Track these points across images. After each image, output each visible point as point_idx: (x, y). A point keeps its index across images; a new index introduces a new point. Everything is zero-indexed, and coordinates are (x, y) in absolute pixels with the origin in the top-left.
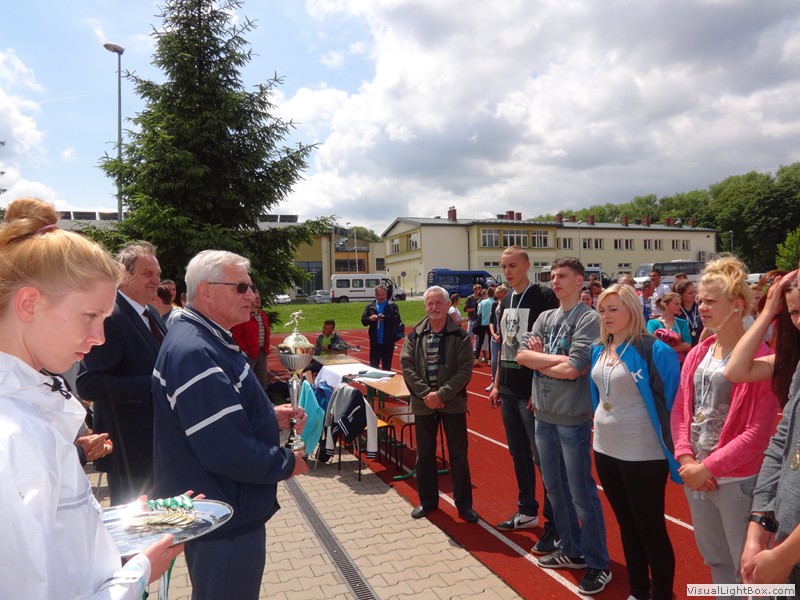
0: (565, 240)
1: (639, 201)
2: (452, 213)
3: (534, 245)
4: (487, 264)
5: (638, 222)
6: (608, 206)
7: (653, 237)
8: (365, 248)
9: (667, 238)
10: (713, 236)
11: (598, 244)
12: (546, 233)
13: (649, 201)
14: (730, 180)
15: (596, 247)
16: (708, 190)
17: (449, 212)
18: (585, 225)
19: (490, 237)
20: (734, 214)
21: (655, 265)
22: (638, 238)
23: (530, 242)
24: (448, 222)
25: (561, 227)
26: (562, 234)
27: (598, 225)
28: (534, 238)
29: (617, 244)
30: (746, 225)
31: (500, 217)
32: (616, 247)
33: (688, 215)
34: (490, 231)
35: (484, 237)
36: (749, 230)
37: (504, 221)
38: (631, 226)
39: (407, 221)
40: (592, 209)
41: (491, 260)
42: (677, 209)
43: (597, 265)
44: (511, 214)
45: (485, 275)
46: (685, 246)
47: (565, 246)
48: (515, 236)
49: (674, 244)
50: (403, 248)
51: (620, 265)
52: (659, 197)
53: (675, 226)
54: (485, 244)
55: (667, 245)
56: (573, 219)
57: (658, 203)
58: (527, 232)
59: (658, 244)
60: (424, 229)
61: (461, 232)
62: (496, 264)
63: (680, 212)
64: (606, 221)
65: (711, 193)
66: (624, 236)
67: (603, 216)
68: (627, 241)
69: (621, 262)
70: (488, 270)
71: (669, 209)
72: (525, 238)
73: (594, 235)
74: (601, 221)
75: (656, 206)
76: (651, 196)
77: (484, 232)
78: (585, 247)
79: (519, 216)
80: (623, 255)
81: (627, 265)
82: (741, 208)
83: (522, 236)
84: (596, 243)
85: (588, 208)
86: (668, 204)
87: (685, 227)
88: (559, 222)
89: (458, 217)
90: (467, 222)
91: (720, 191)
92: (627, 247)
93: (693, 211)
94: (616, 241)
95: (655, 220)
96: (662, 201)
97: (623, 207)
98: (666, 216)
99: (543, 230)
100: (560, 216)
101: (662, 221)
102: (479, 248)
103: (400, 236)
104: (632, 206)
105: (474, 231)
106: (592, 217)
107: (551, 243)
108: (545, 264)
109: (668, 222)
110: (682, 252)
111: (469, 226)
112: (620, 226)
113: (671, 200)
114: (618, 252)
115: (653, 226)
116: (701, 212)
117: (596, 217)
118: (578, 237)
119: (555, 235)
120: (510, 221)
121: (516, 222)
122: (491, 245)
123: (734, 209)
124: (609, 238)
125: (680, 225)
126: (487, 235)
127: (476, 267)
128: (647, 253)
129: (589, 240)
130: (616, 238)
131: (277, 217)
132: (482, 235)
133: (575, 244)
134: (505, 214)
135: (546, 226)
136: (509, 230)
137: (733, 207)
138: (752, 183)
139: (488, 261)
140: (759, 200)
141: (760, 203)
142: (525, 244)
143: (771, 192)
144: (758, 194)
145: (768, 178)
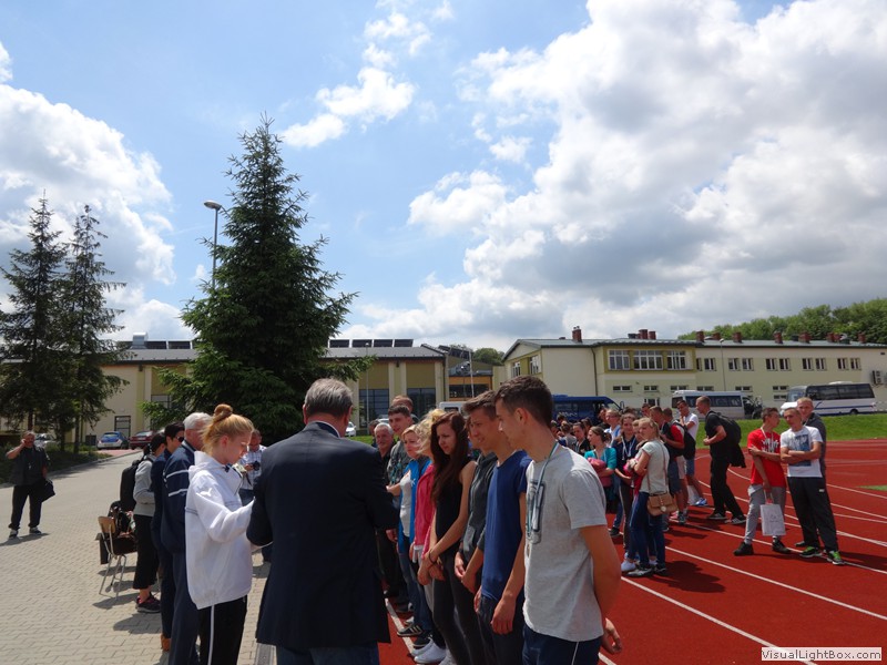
0: (707, 361)
1: (809, 313)
2: (577, 333)
4: (616, 389)
5: (796, 339)
7: (813, 355)
8: (488, 372)
9: (831, 357)
11: (747, 364)
12: (683, 353)
15: (745, 368)
17: (574, 332)
18: (730, 343)
19: (619, 359)
21: (809, 388)
22: (795, 357)
23: (665, 364)
24: (573, 344)
25: (700, 346)
26: (702, 354)
27: (746, 343)
28: (669, 359)
29: (769, 364)
31: (632, 336)
32: (768, 367)
34: (619, 353)
35: (612, 359)
38: (786, 343)
39: (527, 344)
41: (621, 384)
43: (746, 389)
44: (644, 333)
45: (605, 401)
46: (855, 365)
47: (707, 368)
48: (647, 357)
49: (841, 363)
50: (524, 371)
51: (776, 388)
52: (834, 308)
53: (841, 342)
54: (613, 366)
55: (832, 364)
56: (716, 336)
57: (831, 314)
58: (661, 353)
59: (820, 364)
60: (544, 351)
61: (585, 355)
62: (627, 388)
66: (778, 355)
68: (781, 361)
69: (776, 385)
72: (659, 359)
73: (740, 355)
74: (745, 339)
75: (828, 318)
77: (612, 353)
78: (731, 367)
79: (653, 335)
80: (779, 377)
81: (784, 388)
83: (655, 357)
84: (744, 363)
86: (843, 316)
87: (853, 344)
88: (698, 341)
89: (583, 338)
90: (592, 343)
92: (782, 367)
94: (768, 361)
95: (818, 337)
96: (836, 313)
99: (679, 350)
100: (701, 335)
102: (607, 371)
103: (521, 359)
105: (600, 353)
106: (739, 334)
107: (689, 364)
108: (684, 388)
109: (833, 338)
110: (852, 372)
111: (595, 347)
112: (772, 343)
113: (847, 311)
114: (771, 373)
115: (813, 343)
117: (744, 334)
118: (722, 358)
119: (694, 355)
120: (640, 341)
121: (649, 341)
122: (620, 367)
124: (759, 357)
125: (847, 341)
126: (615, 356)
127: (604, 391)
128: (807, 373)
129: (735, 360)
130: (768, 357)
131: (391, 341)
132: (609, 356)
133: (718, 364)
134: (637, 333)
135: (682, 345)
136: (640, 350)
139: (617, 385)
142: (659, 366)
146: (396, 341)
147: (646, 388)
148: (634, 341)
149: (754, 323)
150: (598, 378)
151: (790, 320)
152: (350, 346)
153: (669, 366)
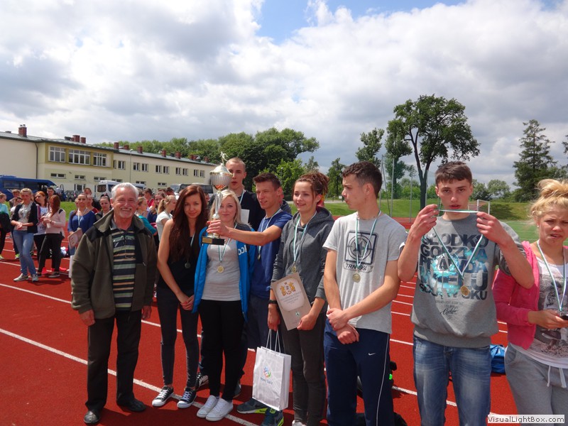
0: (120, 162)
1: (176, 142)
2: (23, 130)
3: (95, 163)
4: (53, 175)
5: (173, 155)
6: (155, 142)
7: (182, 166)
9: (191, 168)
11: (144, 167)
12: (105, 155)
13: (182, 142)
14: (231, 136)
15: (143, 169)
16: (218, 140)
17: (20, 129)
18: (136, 153)
19: (57, 154)
21: (182, 185)
22: (172, 166)
23: (91, 161)
24: (19, 137)
25: (117, 152)
26: (118, 158)
27: (145, 154)
28: (95, 158)
29: (157, 169)
31: (68, 138)
32: (157, 171)
33: (205, 154)
34: (57, 149)
35: (52, 153)
37: (70, 142)
38: (168, 157)
40: (143, 143)
41: (57, 173)
42: (199, 150)
43: (142, 183)
44: (77, 138)
45: (48, 183)
46: (202, 174)
47: (120, 167)
48: (79, 155)
49: (195, 173)
51: (159, 184)
52: (189, 141)
53: (196, 160)
54: (52, 158)
55: (191, 173)
56: (127, 147)
57: (187, 144)
58: (89, 153)
59: (185, 172)
61: (31, 147)
62: (61, 176)
63: (201, 152)
64: (153, 152)
65: (219, 142)
66: (163, 164)
67: (151, 148)
68: (164, 167)
69: (160, 181)
70: (53, 180)
71: (194, 149)
72: (88, 158)
73: (141, 161)
74: (149, 152)
75: (186, 146)
76: (183, 139)
77: (52, 149)
78: (135, 169)
79: (84, 140)
80: (162, 177)
81: (164, 184)
83: (85, 155)
85: (140, 142)
86: (194, 146)
87: (202, 162)
88: (115, 149)
90: (36, 139)
91: (225, 142)
92: (164, 172)
93: (209, 153)
94: (157, 167)
95: (184, 156)
96: (190, 143)
97: (165, 144)
98: (191, 153)
99: (102, 153)
100: (117, 145)
101: (189, 156)
102: (47, 162)
104: (171, 144)
105: (43, 148)
106: (141, 148)
107: (108, 163)
108: (103, 179)
109: (192, 158)
110: (200, 178)
111: (38, 143)
112: (160, 156)
113: (196, 144)
114: (158, 175)
115: (183, 159)
116: (213, 154)
117: (145, 149)
118: (129, 161)
119: (112, 157)
120: (75, 143)
121: (80, 144)
122: (58, 160)
124: (152, 164)
125: (199, 160)
126: (54, 151)
127: (43, 176)
128: (178, 176)
129: (138, 164)
130: (158, 164)
132: (50, 151)
133: (127, 166)
134: (72, 137)
135: (105, 150)
136: (74, 149)
137: (231, 152)
138: (243, 139)
139: (54, 173)
140: (245, 150)
141: (246, 152)
142: (87, 162)
143: (252, 146)
144: (245, 147)
145: (251, 138)
147: (76, 177)
150: (40, 166)
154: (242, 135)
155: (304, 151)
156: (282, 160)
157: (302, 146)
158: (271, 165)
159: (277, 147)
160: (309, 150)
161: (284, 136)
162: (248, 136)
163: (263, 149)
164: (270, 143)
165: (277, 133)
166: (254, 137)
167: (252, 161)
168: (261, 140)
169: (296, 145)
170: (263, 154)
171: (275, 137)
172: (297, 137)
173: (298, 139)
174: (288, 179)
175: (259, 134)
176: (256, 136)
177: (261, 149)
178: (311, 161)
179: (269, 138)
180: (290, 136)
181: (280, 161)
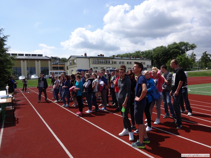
0: (115, 62)
2: (86, 54)
5: (133, 58)
8: (64, 64)
10: (151, 61)
13: (139, 52)
17: (85, 54)
18: (120, 58)
19: (95, 61)
20: (157, 56)
24: (84, 57)
25: (113, 58)
26: (114, 60)
27: (123, 58)
28: (107, 61)
29: (128, 63)
30: (160, 59)
31: (98, 56)
32: (127, 64)
34: (95, 59)
35: (94, 61)
36: (160, 60)
38: (131, 58)
46: (144, 64)
47: (115, 63)
50: (72, 63)
54: (94, 63)
56: (117, 56)
58: (105, 60)
60: (77, 59)
61: (87, 59)
62: (97, 68)
63: (145, 55)
65: (153, 51)
66: (129, 61)
68: (130, 62)
71: (143, 54)
77: (94, 59)
79: (103, 55)
81: (130, 68)
82: (158, 54)
83: (103, 61)
84: (123, 63)
87: (144, 59)
89: (87, 56)
90: (89, 57)
91: (155, 50)
92: (130, 64)
94: (127, 62)
99: (109, 59)
100: (114, 56)
101: (139, 58)
102: (92, 64)
103: (72, 60)
105: (91, 59)
106: (122, 56)
107: (111, 62)
108: (109, 68)
112: (128, 58)
114: (128, 65)
115: (137, 59)
118: (118, 61)
119: (112, 60)
121: (102, 57)
123: (157, 55)
124: (126, 61)
125: (143, 58)
129: (121, 62)
130: (128, 61)
131: (36, 55)
132: (93, 60)
133: (117, 63)
134: (100, 55)
136: (100, 59)
137: (157, 54)
138: (162, 48)
139: (94, 67)
140: (162, 53)
141: (163, 53)
142: (104, 63)
143: (165, 51)
144: (162, 51)
145: (165, 47)
146: (38, 55)
147: (101, 68)
148: (99, 57)
149: (125, 54)
150: (90, 65)
151: (133, 54)
152: (24, 55)
153: (106, 63)
154: (162, 47)
155: (190, 50)
156: (178, 55)
157: (188, 48)
158: (173, 57)
159: (176, 50)
160: (192, 49)
161: (179, 45)
162: (164, 47)
163: (170, 51)
164: (174, 48)
165: (177, 44)
166: (167, 47)
167: (165, 57)
168: (169, 48)
169: (186, 48)
170: (170, 53)
171: (175, 46)
172: (186, 45)
173: (187, 45)
174: (181, 62)
175: (169, 46)
176: (168, 46)
177: (169, 51)
178: (192, 54)
179: (173, 47)
180: (182, 44)
181: (177, 55)
